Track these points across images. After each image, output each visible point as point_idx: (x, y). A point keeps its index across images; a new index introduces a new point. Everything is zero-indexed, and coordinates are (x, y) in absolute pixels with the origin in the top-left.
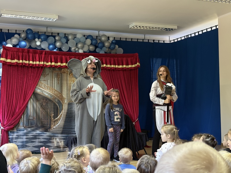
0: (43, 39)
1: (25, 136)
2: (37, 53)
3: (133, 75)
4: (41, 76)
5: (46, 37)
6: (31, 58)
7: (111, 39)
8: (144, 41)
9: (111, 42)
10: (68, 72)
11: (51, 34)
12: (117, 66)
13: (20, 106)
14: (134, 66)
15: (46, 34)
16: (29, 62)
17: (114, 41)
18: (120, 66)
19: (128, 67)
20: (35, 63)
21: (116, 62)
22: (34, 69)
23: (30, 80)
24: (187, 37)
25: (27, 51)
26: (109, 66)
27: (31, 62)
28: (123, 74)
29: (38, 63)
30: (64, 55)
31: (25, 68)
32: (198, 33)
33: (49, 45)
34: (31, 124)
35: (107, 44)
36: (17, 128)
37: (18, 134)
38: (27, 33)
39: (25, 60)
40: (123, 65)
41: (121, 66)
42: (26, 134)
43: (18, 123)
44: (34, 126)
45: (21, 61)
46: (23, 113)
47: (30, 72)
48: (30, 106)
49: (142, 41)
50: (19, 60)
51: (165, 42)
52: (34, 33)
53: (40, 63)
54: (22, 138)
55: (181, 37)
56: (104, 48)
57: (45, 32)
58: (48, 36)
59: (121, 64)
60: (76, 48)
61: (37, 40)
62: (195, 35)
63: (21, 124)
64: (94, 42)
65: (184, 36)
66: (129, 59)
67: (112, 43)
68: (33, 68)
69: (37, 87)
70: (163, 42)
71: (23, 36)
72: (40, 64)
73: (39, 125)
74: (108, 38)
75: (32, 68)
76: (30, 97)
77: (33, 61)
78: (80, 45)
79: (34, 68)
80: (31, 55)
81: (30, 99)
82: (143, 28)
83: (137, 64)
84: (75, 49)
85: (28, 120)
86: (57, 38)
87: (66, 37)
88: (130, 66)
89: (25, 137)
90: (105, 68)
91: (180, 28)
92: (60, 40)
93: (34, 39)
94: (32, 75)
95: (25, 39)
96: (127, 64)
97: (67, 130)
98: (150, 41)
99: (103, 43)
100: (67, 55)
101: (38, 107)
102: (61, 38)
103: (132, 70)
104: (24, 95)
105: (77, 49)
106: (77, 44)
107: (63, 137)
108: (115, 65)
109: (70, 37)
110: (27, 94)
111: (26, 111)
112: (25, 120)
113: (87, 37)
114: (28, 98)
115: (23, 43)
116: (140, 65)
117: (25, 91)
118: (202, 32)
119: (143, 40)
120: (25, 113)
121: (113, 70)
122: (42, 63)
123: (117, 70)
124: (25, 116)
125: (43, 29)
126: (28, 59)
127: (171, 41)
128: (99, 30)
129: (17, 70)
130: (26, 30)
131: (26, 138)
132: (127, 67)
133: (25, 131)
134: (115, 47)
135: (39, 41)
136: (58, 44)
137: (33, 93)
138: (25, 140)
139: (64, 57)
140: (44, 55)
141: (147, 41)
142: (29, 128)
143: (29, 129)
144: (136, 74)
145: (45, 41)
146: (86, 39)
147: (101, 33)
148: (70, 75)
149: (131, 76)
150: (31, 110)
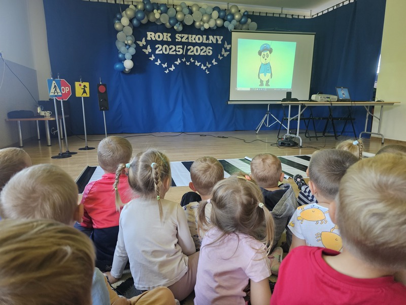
0: (162, 11)
7: (242, 11)
8: (281, 16)
11: (172, 7)
15: (167, 6)
17: (246, 13)
24: (337, 7)
33: (170, 19)
35: (237, 17)
38: (144, 3)
49: (278, 16)
52: (152, 3)
55: (328, 9)
56: (234, 22)
57: (165, 4)
64: (222, 14)
65: (333, 6)
67: (244, 15)
70: (304, 18)
71: (140, 7)
78: (205, 18)
84: (199, 24)
86: (178, 8)
87: (190, 9)
92: (181, 11)
93: (153, 10)
95: (142, 12)
98: (287, 16)
99: (233, 16)
102: (182, 8)
105: (202, 24)
113: (214, 9)
119: (280, 14)
125: (163, 1)
127: (313, 16)
134: (247, 21)
135: (158, 12)
136: (179, 16)
141: (284, 16)
145: (165, 13)
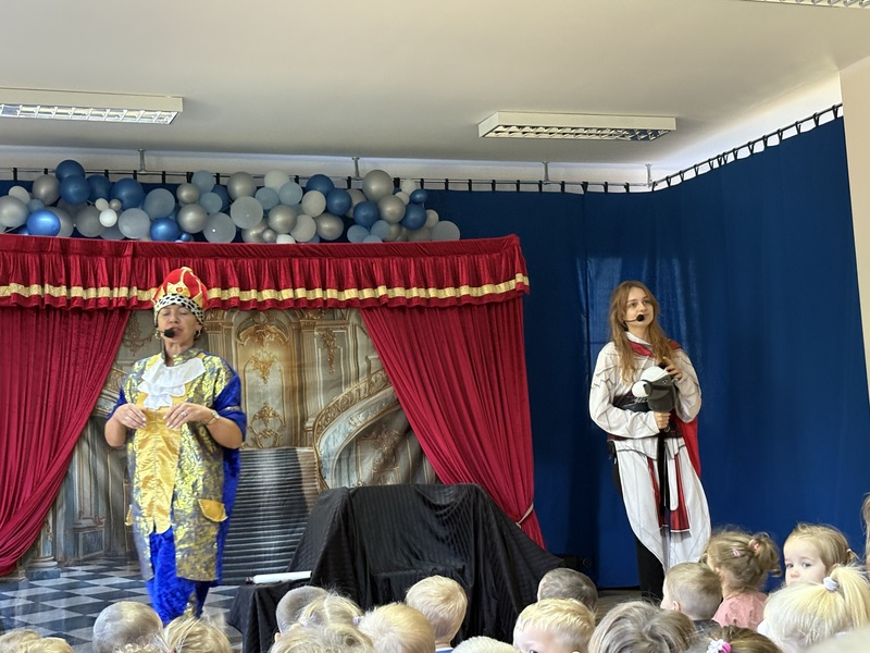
0: (126, 202)
1: (64, 600)
2: (101, 254)
3: (501, 329)
4: (123, 350)
5: (137, 190)
6: (76, 273)
7: (408, 187)
8: (545, 189)
9: (406, 200)
10: (231, 324)
11: (158, 180)
12: (432, 293)
13: (37, 474)
14: (502, 288)
15: (140, 179)
16: (69, 293)
17: (418, 196)
18: (447, 290)
19: (480, 295)
20: (92, 293)
21: (430, 275)
22: (91, 318)
23: (76, 364)
24: (720, 162)
25: (58, 245)
26: (399, 292)
27: (77, 292)
28: (462, 323)
29: (104, 292)
30: (210, 257)
31: (52, 315)
32: (765, 143)
33: (154, 222)
34: (88, 549)
35: (391, 209)
36: (31, 568)
37: (34, 592)
38: (59, 178)
39: (50, 284)
40: (457, 285)
41: (448, 292)
42: (66, 592)
43: (34, 546)
44: (100, 555)
45: (35, 290)
46: (53, 504)
47: (75, 331)
48: (80, 473)
49: (535, 188)
50: (27, 284)
51: (632, 190)
52: (87, 176)
53: (112, 294)
54: (53, 608)
55: (695, 166)
56: (381, 226)
57: (135, 173)
58: (148, 188)
59: (451, 281)
60: (263, 232)
61: (100, 203)
62: (751, 151)
63: (45, 549)
64: (337, 201)
65: (709, 161)
66: (483, 261)
67: (413, 201)
68: (85, 316)
69: (105, 392)
70: (625, 191)
71: (44, 189)
72: (115, 295)
73: (121, 552)
74: (397, 182)
75: (81, 315)
76: (76, 436)
77: (86, 287)
78: (278, 219)
79: (90, 313)
80: (75, 262)
81: (78, 442)
82: (533, 136)
83: (515, 278)
84: (260, 236)
85: (74, 531)
86: (184, 194)
87: (222, 187)
88: (487, 289)
89: (63, 603)
90: (386, 300)
91: (687, 127)
92: (196, 202)
93: (91, 200)
94: (83, 343)
95: (54, 205)
96: (477, 283)
97: (239, 568)
98: (568, 189)
99: (374, 204)
100: (223, 256)
101: (114, 477)
102: (201, 192)
103: (496, 304)
104: (54, 428)
105: (268, 235)
106: (266, 214)
107: (222, 598)
108: (427, 288)
109: (238, 188)
110: (65, 423)
111: (62, 493)
112: (61, 531)
113: (309, 184)
114: (72, 441)
115: (46, 221)
116: (527, 283)
117: (55, 413)
118: (780, 137)
119: (540, 184)
120: (58, 503)
121: (420, 309)
122: (123, 292)
123: (435, 308)
124: (60, 513)
125: (126, 162)
126: (63, 280)
127: (655, 184)
128: (357, 152)
129: (21, 327)
130: (55, 168)
131: (69, 609)
132: (476, 292)
133: (63, 580)
134: (425, 218)
135: (110, 208)
136: (190, 218)
137: (92, 418)
138: (64, 615)
139: (210, 263)
140: (129, 259)
141: (558, 189)
142: (79, 563)
143: (80, 571)
144: (516, 323)
145: (136, 206)
146: (305, 190)
147: (367, 164)
148: (238, 337)
149: (495, 331)
150: (87, 490)
